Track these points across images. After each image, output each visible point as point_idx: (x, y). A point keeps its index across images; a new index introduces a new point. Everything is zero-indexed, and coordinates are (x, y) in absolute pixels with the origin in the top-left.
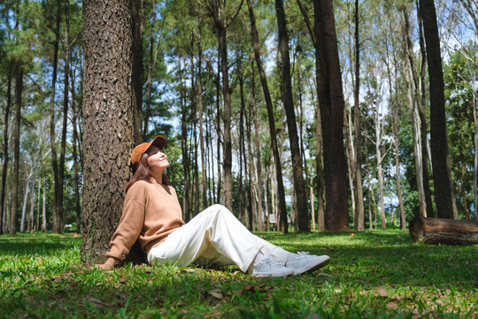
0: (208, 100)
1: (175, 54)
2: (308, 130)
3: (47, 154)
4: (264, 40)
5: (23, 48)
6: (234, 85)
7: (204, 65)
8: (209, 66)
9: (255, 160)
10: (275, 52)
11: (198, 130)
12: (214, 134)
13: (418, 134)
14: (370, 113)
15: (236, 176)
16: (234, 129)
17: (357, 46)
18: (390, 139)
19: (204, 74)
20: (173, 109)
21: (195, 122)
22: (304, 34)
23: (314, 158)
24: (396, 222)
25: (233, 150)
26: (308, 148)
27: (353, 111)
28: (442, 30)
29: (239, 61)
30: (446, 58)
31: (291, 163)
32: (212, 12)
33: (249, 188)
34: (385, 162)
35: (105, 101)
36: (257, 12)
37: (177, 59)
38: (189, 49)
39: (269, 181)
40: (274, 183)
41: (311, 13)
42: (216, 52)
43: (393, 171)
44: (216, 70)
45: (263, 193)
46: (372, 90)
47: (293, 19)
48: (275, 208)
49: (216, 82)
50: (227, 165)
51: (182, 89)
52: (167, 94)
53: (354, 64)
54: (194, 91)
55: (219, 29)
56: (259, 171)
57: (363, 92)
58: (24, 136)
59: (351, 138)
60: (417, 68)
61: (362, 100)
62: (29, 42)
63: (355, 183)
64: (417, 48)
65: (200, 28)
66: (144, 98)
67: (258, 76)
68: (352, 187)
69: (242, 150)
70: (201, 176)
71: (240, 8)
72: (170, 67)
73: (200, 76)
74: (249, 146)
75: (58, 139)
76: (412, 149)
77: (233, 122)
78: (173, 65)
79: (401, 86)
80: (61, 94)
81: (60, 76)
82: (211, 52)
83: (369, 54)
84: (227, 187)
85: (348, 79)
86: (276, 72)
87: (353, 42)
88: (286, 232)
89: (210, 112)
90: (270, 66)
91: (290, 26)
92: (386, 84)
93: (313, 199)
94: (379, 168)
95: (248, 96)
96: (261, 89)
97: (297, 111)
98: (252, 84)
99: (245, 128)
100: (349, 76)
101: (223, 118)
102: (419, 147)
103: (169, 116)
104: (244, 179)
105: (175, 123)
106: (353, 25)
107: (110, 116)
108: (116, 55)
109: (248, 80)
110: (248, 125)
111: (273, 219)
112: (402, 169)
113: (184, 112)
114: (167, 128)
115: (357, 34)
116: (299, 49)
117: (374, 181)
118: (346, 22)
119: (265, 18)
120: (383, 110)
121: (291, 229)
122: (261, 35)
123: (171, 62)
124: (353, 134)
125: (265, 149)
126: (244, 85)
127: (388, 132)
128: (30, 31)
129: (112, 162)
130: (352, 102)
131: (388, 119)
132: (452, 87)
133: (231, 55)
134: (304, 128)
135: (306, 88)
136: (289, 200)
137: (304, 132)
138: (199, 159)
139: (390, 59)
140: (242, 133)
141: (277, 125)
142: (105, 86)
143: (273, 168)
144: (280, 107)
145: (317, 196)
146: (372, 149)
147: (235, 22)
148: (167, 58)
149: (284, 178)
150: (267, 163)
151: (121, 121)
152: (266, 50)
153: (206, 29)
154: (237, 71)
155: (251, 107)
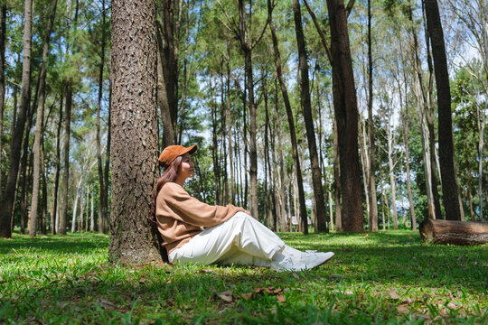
0: (236, 114)
1: (207, 73)
2: (326, 141)
3: (95, 163)
4: (286, 61)
5: (73, 70)
6: (259, 101)
7: (232, 84)
8: (237, 84)
9: (279, 168)
10: (296, 71)
11: (227, 141)
12: (242, 145)
13: (427, 143)
14: (383, 125)
15: (261, 182)
16: (260, 140)
17: (371, 64)
18: (401, 148)
19: (233, 92)
20: (205, 123)
21: (224, 134)
22: (322, 55)
23: (332, 166)
24: (408, 224)
25: (258, 159)
26: (326, 157)
27: (367, 123)
28: (448, 49)
29: (263, 78)
30: (452, 75)
31: (310, 171)
32: (239, 36)
33: (273, 193)
34: (397, 169)
35: (131, 111)
36: (279, 35)
37: (208, 78)
38: (220, 68)
39: (291, 186)
40: (296, 189)
41: (328, 35)
42: (243, 71)
43: (404, 177)
44: (243, 87)
45: (286, 198)
46: (384, 104)
47: (312, 41)
48: (298, 211)
49: (243, 98)
50: (253, 173)
51: (213, 105)
52: (199, 109)
53: (367, 81)
54: (224, 106)
55: (245, 51)
56: (282, 178)
57: (376, 105)
58: (74, 148)
59: (366, 147)
60: (426, 83)
61: (375, 113)
62: (79, 64)
63: (369, 188)
64: (425, 66)
65: (228, 50)
66: (179, 113)
67: (281, 93)
68: (367, 192)
69: (267, 159)
70: (229, 182)
71: (264, 32)
72: (202, 86)
73: (229, 92)
74: (273, 156)
75: (103, 151)
76: (421, 157)
77: (259, 134)
78: (205, 83)
79: (411, 101)
80: (107, 110)
81: (105, 94)
82: (238, 71)
83: (381, 71)
84: (253, 192)
85: (362, 94)
86: (297, 89)
87: (366, 61)
88: (306, 232)
89: (238, 125)
90: (292, 83)
91: (309, 48)
92: (397, 98)
93: (331, 202)
94: (392, 175)
95: (272, 111)
96: (284, 104)
97: (316, 124)
98: (276, 100)
99: (269, 139)
100: (363, 91)
101: (250, 130)
102: (428, 155)
103: (202, 129)
104: (268, 185)
105: (207, 135)
106: (366, 46)
107: (136, 125)
108: (142, 68)
109: (272, 96)
110: (272, 136)
111: (295, 221)
112: (413, 175)
113: (215, 126)
114: (200, 140)
115: (370, 53)
116: (317, 67)
117: (387, 186)
118: (359, 43)
119: (286, 40)
120: (395, 121)
121: (311, 230)
122: (283, 56)
123: (203, 81)
124: (367, 144)
125: (288, 158)
126: (269, 101)
127: (399, 142)
128: (79, 55)
129: (137, 168)
130: (365, 115)
131: (399, 130)
132: (458, 100)
133: (257, 73)
134: (323, 139)
135: (324, 103)
136: (309, 203)
137: (323, 142)
138: (228, 167)
139: (400, 77)
140: (267, 144)
141: (298, 136)
142: (131, 97)
143: (294, 175)
144: (301, 120)
145: (334, 200)
146: (385, 158)
147: (260, 43)
148: (199, 78)
149: (304, 184)
150: (290, 171)
151: (146, 129)
152: (288, 69)
153: (234, 51)
154: (262, 88)
155: (274, 119)
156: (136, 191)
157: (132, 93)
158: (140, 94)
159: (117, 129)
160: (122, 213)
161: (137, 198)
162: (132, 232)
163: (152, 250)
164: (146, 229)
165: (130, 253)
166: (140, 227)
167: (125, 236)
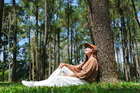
156: (106, 56)
157: (102, 20)
158: (105, 20)
159: (97, 34)
160: (102, 64)
161: (107, 58)
162: (106, 71)
163: (114, 78)
164: (111, 70)
165: (106, 79)
166: (109, 69)
167: (104, 73)
